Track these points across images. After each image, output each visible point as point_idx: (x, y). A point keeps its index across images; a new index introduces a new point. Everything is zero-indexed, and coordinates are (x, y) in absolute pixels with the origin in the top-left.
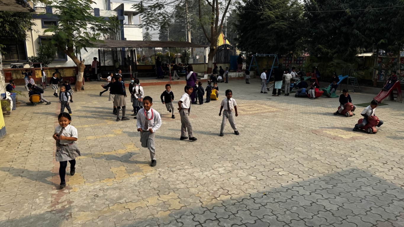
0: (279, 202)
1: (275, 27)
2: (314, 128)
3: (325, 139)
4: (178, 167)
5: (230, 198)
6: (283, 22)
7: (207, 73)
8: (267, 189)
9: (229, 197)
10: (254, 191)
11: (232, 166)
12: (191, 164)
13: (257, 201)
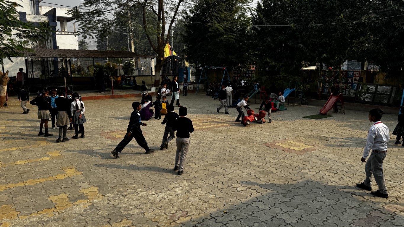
0: (240, 219)
1: (224, 40)
2: (267, 141)
3: (279, 152)
4: (130, 190)
5: (189, 220)
6: (231, 35)
7: (154, 86)
8: (228, 207)
9: (188, 218)
10: (214, 210)
11: (189, 186)
12: (144, 186)
13: (219, 220)
